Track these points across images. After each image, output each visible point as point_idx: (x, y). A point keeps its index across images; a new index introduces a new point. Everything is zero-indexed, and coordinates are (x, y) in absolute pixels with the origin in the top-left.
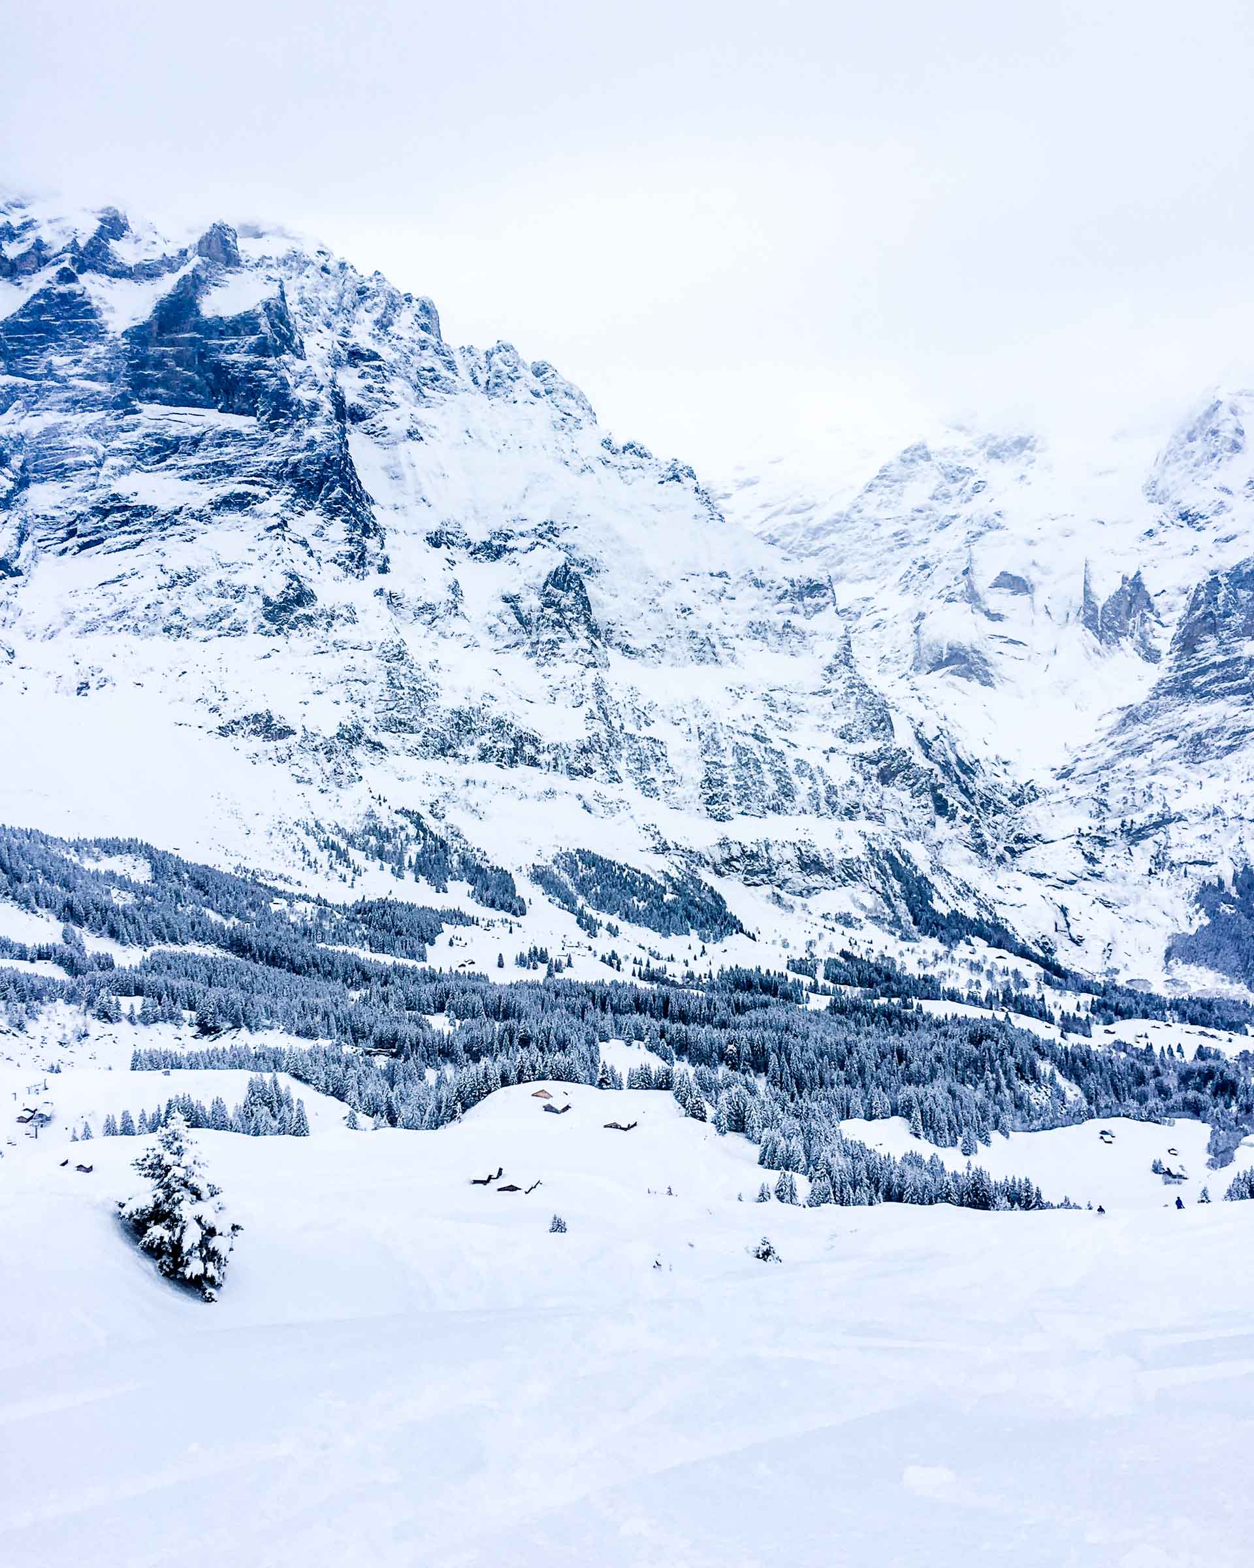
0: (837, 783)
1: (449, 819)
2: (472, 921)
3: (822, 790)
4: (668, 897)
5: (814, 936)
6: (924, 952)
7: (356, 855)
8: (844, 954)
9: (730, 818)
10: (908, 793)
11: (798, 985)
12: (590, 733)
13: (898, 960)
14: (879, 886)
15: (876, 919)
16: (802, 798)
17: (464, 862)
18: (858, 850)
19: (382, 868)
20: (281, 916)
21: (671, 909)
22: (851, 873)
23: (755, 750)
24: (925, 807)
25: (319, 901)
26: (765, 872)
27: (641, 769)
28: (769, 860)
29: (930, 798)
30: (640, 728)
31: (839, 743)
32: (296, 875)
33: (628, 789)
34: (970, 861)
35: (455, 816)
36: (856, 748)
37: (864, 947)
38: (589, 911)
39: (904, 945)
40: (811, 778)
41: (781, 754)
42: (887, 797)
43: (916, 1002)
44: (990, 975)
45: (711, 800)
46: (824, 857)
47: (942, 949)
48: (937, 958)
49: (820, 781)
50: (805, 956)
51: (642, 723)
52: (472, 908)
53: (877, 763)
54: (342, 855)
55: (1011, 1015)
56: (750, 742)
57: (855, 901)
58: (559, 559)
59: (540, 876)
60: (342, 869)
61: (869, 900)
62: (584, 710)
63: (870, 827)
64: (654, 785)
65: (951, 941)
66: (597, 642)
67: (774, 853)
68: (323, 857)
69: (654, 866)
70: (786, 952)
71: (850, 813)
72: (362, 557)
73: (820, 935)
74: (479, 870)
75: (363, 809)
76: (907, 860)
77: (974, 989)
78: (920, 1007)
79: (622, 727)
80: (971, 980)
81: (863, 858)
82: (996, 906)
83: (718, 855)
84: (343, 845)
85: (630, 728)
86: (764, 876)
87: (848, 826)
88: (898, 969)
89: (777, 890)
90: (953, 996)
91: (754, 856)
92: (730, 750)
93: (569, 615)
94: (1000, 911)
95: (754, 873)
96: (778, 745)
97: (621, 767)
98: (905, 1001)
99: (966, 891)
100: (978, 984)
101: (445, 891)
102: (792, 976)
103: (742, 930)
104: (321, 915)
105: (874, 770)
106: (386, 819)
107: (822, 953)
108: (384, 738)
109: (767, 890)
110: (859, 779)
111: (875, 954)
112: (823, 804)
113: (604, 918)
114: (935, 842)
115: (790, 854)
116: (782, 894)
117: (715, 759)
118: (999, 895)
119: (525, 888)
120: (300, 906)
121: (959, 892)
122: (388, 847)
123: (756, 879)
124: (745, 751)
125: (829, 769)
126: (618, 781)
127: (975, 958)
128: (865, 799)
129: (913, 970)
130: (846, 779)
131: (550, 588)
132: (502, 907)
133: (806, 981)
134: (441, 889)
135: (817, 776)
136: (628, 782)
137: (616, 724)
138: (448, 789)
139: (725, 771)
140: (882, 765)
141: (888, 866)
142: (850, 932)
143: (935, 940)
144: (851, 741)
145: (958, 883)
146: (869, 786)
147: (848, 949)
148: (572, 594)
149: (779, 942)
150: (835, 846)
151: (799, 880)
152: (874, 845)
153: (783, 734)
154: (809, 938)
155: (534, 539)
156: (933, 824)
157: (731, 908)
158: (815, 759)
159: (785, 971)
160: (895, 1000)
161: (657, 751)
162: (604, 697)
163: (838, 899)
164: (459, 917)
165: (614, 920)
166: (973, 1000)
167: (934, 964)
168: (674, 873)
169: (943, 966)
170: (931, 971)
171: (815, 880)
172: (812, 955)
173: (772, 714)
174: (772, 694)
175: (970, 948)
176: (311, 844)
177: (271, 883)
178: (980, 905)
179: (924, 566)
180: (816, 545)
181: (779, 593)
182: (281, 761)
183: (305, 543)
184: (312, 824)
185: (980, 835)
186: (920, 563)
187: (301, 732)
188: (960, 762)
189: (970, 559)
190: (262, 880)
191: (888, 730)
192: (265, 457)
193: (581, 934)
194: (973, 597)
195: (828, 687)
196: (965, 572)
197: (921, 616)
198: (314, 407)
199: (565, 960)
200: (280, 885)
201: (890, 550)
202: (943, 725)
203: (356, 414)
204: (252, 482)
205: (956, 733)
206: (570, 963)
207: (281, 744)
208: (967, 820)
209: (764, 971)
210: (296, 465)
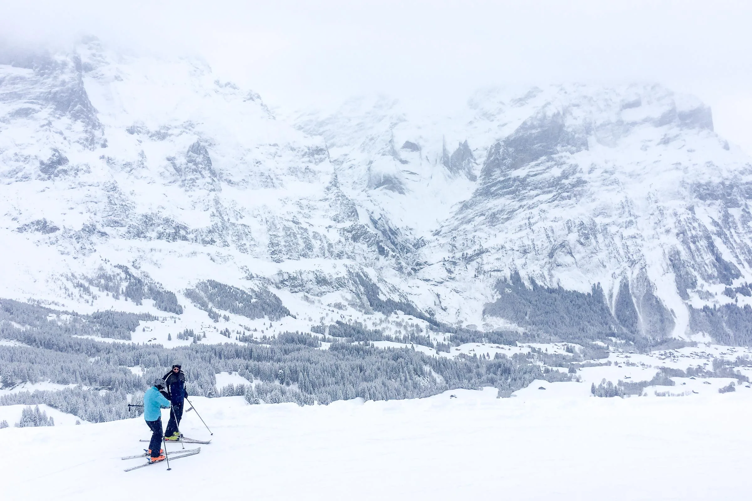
0: (332, 242)
1: (143, 269)
2: (156, 318)
3: (326, 245)
4: (253, 300)
5: (324, 315)
6: (376, 319)
7: (94, 290)
8: (338, 322)
9: (282, 261)
10: (366, 245)
11: (316, 338)
12: (213, 223)
13: (363, 323)
14: (354, 289)
15: (353, 305)
16: (316, 250)
17: (150, 289)
18: (343, 273)
19: (108, 295)
20: (53, 323)
21: (255, 306)
22: (340, 284)
23: (293, 228)
24: (374, 251)
25: (74, 314)
26: (300, 285)
27: (238, 240)
28: (302, 280)
29: (376, 247)
30: (237, 220)
31: (333, 223)
32: (61, 301)
33: (233, 250)
34: (396, 276)
35: (146, 267)
36: (341, 225)
37: (348, 318)
38: (215, 310)
39: (366, 316)
40: (320, 240)
41: (306, 230)
42: (356, 248)
43: (371, 342)
44: (405, 327)
45: (273, 253)
46: (328, 277)
47: (383, 317)
48: (381, 321)
49: (325, 242)
50: (320, 324)
51: (238, 217)
52: (155, 312)
53: (351, 232)
54: (86, 290)
55: (414, 345)
56: (291, 224)
57: (343, 297)
58: (194, 139)
59: (189, 294)
60: (86, 297)
61: (349, 296)
62: (209, 212)
63: (348, 262)
64: (245, 247)
65: (387, 313)
66: (215, 179)
67: (304, 277)
68: (76, 291)
69: (246, 286)
70: (311, 324)
71: (339, 256)
72: (92, 140)
73: (327, 314)
74: (159, 293)
75: (97, 266)
76: (366, 276)
77: (398, 334)
78: (373, 345)
79: (229, 220)
80: (396, 331)
81: (346, 277)
82: (408, 295)
83: (277, 279)
84: (87, 284)
85: (233, 220)
86: (300, 288)
87: (339, 262)
88: (363, 327)
89: (306, 294)
90: (388, 339)
91: (294, 279)
92: (281, 229)
93: (200, 166)
94: (410, 298)
95: (295, 287)
96: (304, 226)
97: (229, 239)
98: (366, 343)
99: (394, 289)
100: (400, 332)
101: (141, 304)
102: (313, 334)
103: (289, 314)
104: (75, 320)
105: (350, 235)
106: (109, 270)
107: (327, 323)
108: (107, 230)
109: (301, 294)
110: (343, 240)
111: (353, 321)
112: (326, 252)
113: (222, 313)
114: (379, 267)
115: (312, 277)
116: (309, 296)
117: (274, 233)
118: (409, 290)
119: (182, 301)
120: (64, 317)
121: (391, 290)
122: (111, 284)
123: (296, 290)
124: (289, 229)
125: (329, 236)
126: (228, 246)
127: (398, 320)
128: (347, 249)
129: (370, 327)
130: (337, 240)
131: (190, 153)
132: (170, 311)
133: (320, 336)
134: (139, 303)
135: (323, 239)
136: (233, 246)
137: (226, 218)
138: (142, 254)
139: (279, 239)
140: (354, 232)
141: (358, 280)
142: (341, 312)
143: (380, 313)
144: (339, 222)
145: (390, 286)
146: (348, 243)
147: (340, 319)
148: (202, 156)
149: (307, 319)
150: (333, 272)
151: (316, 288)
152: (351, 270)
153: (307, 220)
154: (321, 316)
155: (183, 130)
156: (377, 259)
157: (285, 304)
158: (322, 231)
159: (310, 332)
160: (361, 343)
161: (246, 230)
162: (219, 206)
163: (335, 297)
164: (148, 317)
165: (227, 313)
166: (398, 340)
167: (380, 324)
168: (256, 289)
169: (384, 325)
170: (379, 328)
171: (324, 288)
172: (323, 324)
173: (301, 211)
174: (301, 201)
175: (396, 316)
176: (69, 285)
177: (47, 306)
178: (401, 295)
179: (372, 139)
180: (321, 130)
181: (303, 153)
182: (52, 243)
183: (61, 133)
184: (70, 275)
185: (400, 263)
186: (370, 137)
187: (62, 230)
188: (390, 229)
189: (392, 136)
190: (43, 305)
191: (356, 216)
192: (38, 90)
193: (210, 321)
194: (394, 153)
195: (327, 197)
196: (390, 141)
197: (371, 162)
198: (65, 64)
199: (202, 335)
200: (53, 307)
201: (356, 132)
202: (382, 213)
203: (88, 68)
204: (32, 103)
205: (388, 216)
206: (204, 336)
207: (52, 235)
208: (394, 257)
209: (300, 333)
210: (55, 93)
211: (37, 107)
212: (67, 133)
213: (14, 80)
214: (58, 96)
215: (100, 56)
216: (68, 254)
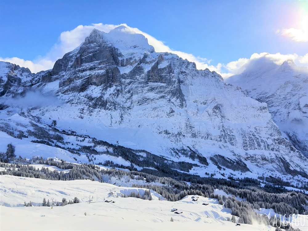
0: (269, 144)
1: (196, 148)
2: (199, 166)
3: (266, 145)
4: (235, 164)
5: (264, 173)
6: (288, 177)
7: (180, 154)
8: (270, 176)
9: (248, 150)
10: (285, 146)
11: (260, 182)
12: (221, 134)
13: (282, 178)
14: (278, 164)
15: (278, 170)
16: (262, 147)
17: (198, 156)
18: (274, 157)
19: (184, 156)
20: (166, 164)
21: (235, 166)
22: (272, 161)
23: (253, 138)
24: (288, 149)
25: (173, 161)
27: (231, 141)
28: (256, 158)
29: (289, 147)
30: (230, 133)
31: (269, 137)
32: (169, 157)
33: (228, 144)
34: (299, 160)
36: (273, 138)
37: (275, 175)
38: (220, 165)
39: (283, 176)
40: (264, 143)
41: (258, 138)
42: (280, 147)
43: (284, 187)
44: (302, 182)
45: (244, 147)
46: (267, 158)
47: (292, 177)
48: (290, 178)
49: (266, 144)
50: (262, 176)
51: (231, 132)
52: (199, 164)
54: (177, 154)
55: (305, 191)
56: (252, 136)
57: (273, 167)
58: (216, 105)
59: (211, 159)
60: (177, 156)
61: (276, 166)
62: (220, 130)
63: (276, 153)
64: (233, 144)
65: (294, 176)
66: (223, 118)
67: (256, 157)
68: (174, 154)
69: (233, 158)
70: (258, 175)
71: (273, 150)
72: (182, 105)
73: (266, 173)
74: (201, 157)
75: (181, 146)
76: (284, 159)
77: (298, 185)
79: (227, 133)
80: (297, 183)
81: (275, 158)
82: (304, 169)
83: (246, 157)
84: (178, 152)
86: (254, 161)
87: (272, 152)
88: (282, 180)
89: (257, 164)
90: (293, 186)
91: (252, 157)
92: (248, 138)
93: (217, 114)
95: (253, 160)
96: (258, 137)
97: (227, 140)
98: (282, 186)
99: (298, 166)
101: (194, 161)
103: (249, 171)
104: (172, 163)
105: (277, 142)
106: (185, 148)
107: (265, 176)
108: (185, 134)
109: (255, 163)
110: (274, 144)
111: (277, 177)
112: (266, 148)
113: (223, 167)
114: (291, 156)
115: (260, 157)
116: (258, 164)
117: (245, 139)
118: (305, 167)
119: (209, 161)
120: (169, 162)
121: (296, 166)
122: (185, 153)
123: (253, 161)
124: (251, 138)
125: (268, 141)
126: (227, 142)
127: (299, 179)
128: (275, 147)
129: (285, 180)
130: (271, 143)
131: (214, 109)
132: (204, 164)
134: (194, 160)
135: (265, 142)
136: (228, 143)
137: (226, 132)
138: (196, 143)
139: (247, 141)
140: (279, 141)
141: (280, 160)
142: (272, 172)
143: (290, 175)
144: (272, 136)
145: (296, 164)
146: (276, 145)
147: (271, 175)
148: (218, 110)
149: (257, 173)
150: (269, 156)
151: (261, 162)
152: (277, 156)
153: (258, 135)
154: (263, 173)
155: (211, 101)
156: (290, 152)
157: (248, 167)
158: (265, 139)
159: (257, 179)
160: (280, 186)
161: (234, 137)
162: (224, 128)
163: (270, 166)
164: (196, 165)
165: (225, 168)
166: (297, 187)
167: (290, 180)
168: (237, 159)
171: (265, 162)
172: (263, 176)
173: (256, 131)
174: (256, 127)
175: (298, 177)
176: (172, 152)
177: (165, 158)
178: (301, 168)
179: (290, 103)
180: (267, 100)
181: (258, 109)
182: (168, 138)
183: (173, 103)
184: (173, 148)
185: (301, 155)
186: (289, 103)
187: (171, 133)
188: (297, 140)
189: (299, 102)
190: (164, 157)
191: (280, 134)
192: (167, 90)
193: (218, 170)
194: (300, 109)
195: (267, 126)
196: (298, 104)
197: (289, 113)
198: (175, 81)
199: (214, 174)
200: (167, 158)
201: (283, 100)
202: (294, 133)
203: (182, 82)
204: (165, 94)
205: (297, 135)
206: (215, 175)
207: (169, 135)
208: (298, 152)
209: (253, 179)
210: (172, 91)
211: (167, 95)
212: (175, 103)
213: (161, 87)
214: (173, 91)
215: (186, 78)
216: (173, 141)
